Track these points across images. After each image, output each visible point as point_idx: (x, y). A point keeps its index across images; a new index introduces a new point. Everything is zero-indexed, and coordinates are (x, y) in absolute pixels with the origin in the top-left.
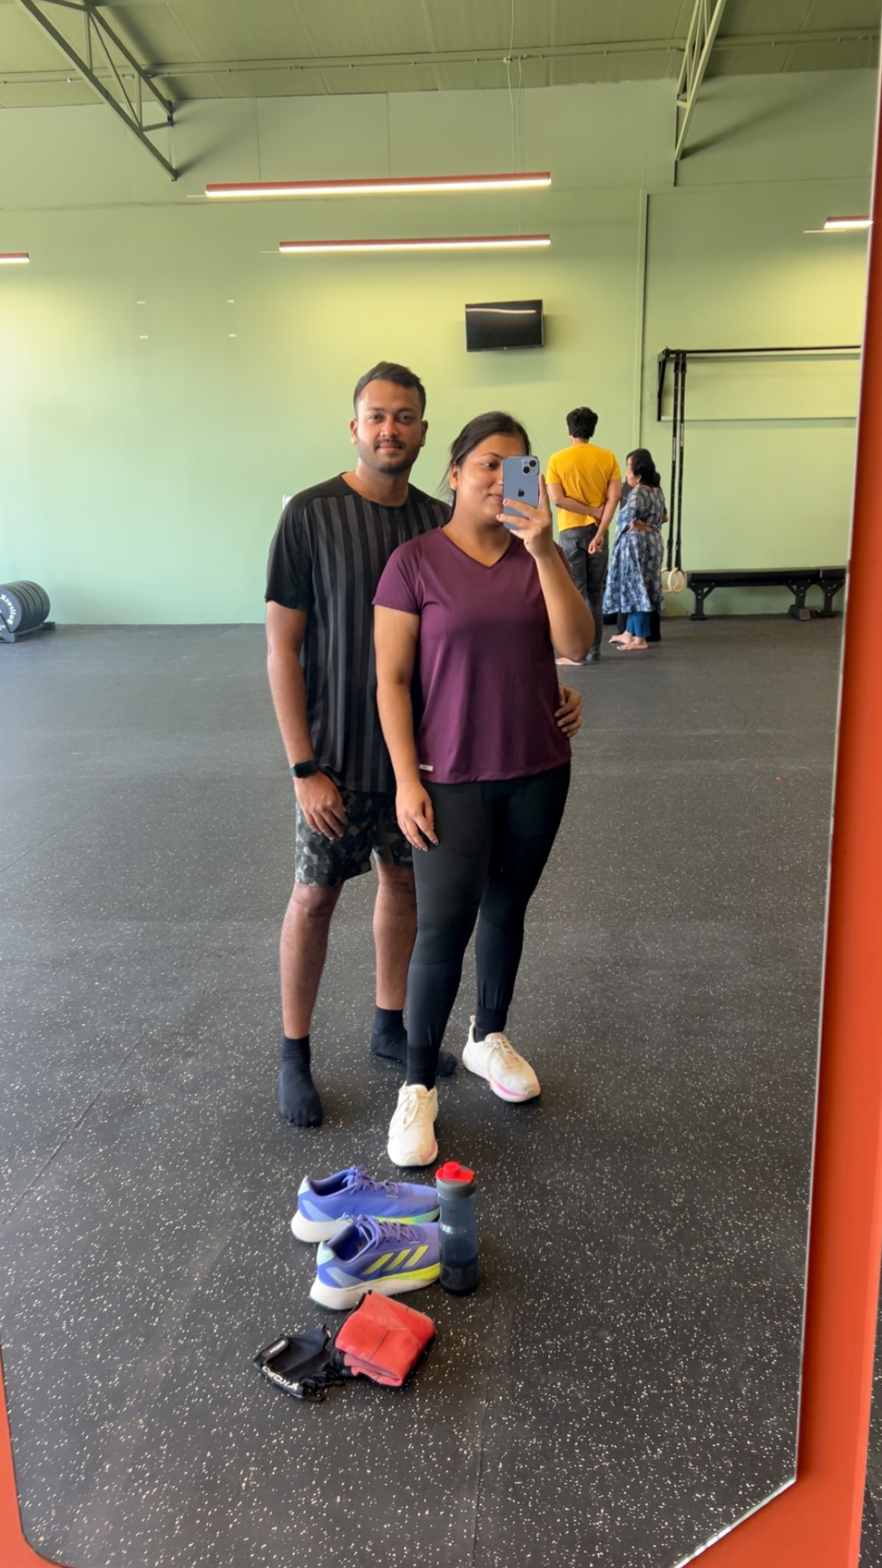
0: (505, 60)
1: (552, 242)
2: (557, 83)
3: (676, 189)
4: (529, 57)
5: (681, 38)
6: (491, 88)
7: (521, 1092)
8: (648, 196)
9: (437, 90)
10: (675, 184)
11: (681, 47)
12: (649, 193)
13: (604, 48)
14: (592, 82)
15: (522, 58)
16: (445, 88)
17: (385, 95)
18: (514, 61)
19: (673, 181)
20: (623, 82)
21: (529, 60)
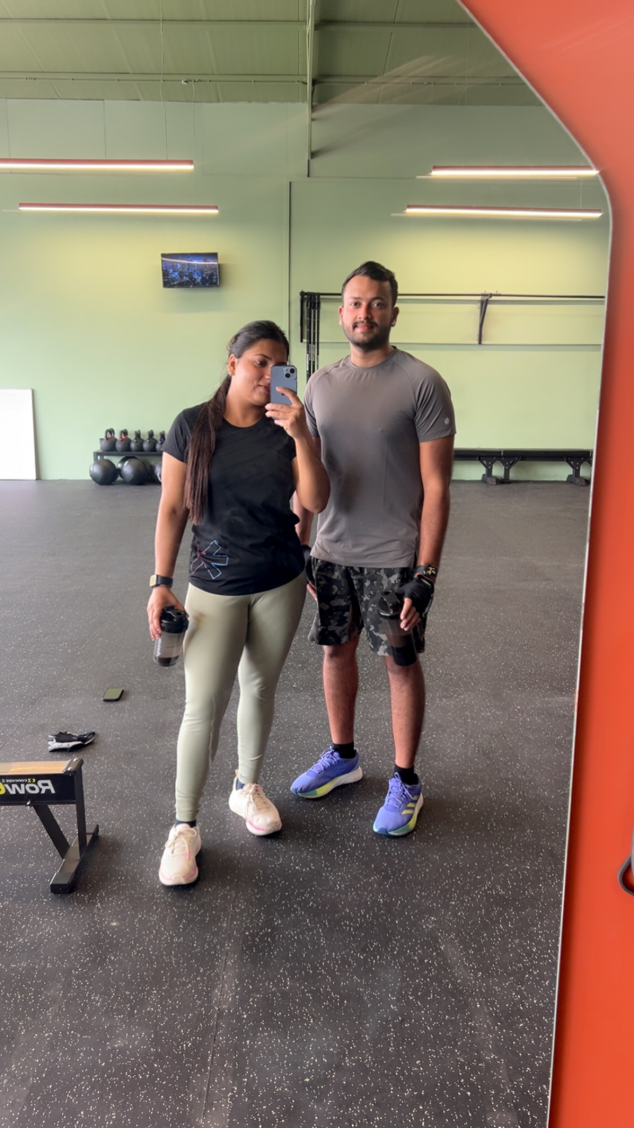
0: (183, 82)
1: (219, 211)
2: (224, 101)
3: (309, 179)
4: (200, 81)
5: (303, 75)
6: (179, 101)
7: (265, 828)
8: (290, 183)
9: (139, 100)
10: (308, 176)
11: (304, 81)
12: (291, 181)
13: (253, 78)
14: (250, 101)
15: (195, 81)
16: (145, 99)
17: (102, 102)
18: (190, 83)
19: (307, 173)
20: (270, 103)
21: (200, 83)
